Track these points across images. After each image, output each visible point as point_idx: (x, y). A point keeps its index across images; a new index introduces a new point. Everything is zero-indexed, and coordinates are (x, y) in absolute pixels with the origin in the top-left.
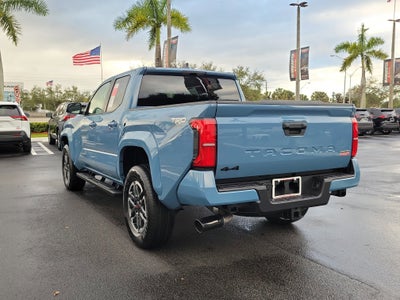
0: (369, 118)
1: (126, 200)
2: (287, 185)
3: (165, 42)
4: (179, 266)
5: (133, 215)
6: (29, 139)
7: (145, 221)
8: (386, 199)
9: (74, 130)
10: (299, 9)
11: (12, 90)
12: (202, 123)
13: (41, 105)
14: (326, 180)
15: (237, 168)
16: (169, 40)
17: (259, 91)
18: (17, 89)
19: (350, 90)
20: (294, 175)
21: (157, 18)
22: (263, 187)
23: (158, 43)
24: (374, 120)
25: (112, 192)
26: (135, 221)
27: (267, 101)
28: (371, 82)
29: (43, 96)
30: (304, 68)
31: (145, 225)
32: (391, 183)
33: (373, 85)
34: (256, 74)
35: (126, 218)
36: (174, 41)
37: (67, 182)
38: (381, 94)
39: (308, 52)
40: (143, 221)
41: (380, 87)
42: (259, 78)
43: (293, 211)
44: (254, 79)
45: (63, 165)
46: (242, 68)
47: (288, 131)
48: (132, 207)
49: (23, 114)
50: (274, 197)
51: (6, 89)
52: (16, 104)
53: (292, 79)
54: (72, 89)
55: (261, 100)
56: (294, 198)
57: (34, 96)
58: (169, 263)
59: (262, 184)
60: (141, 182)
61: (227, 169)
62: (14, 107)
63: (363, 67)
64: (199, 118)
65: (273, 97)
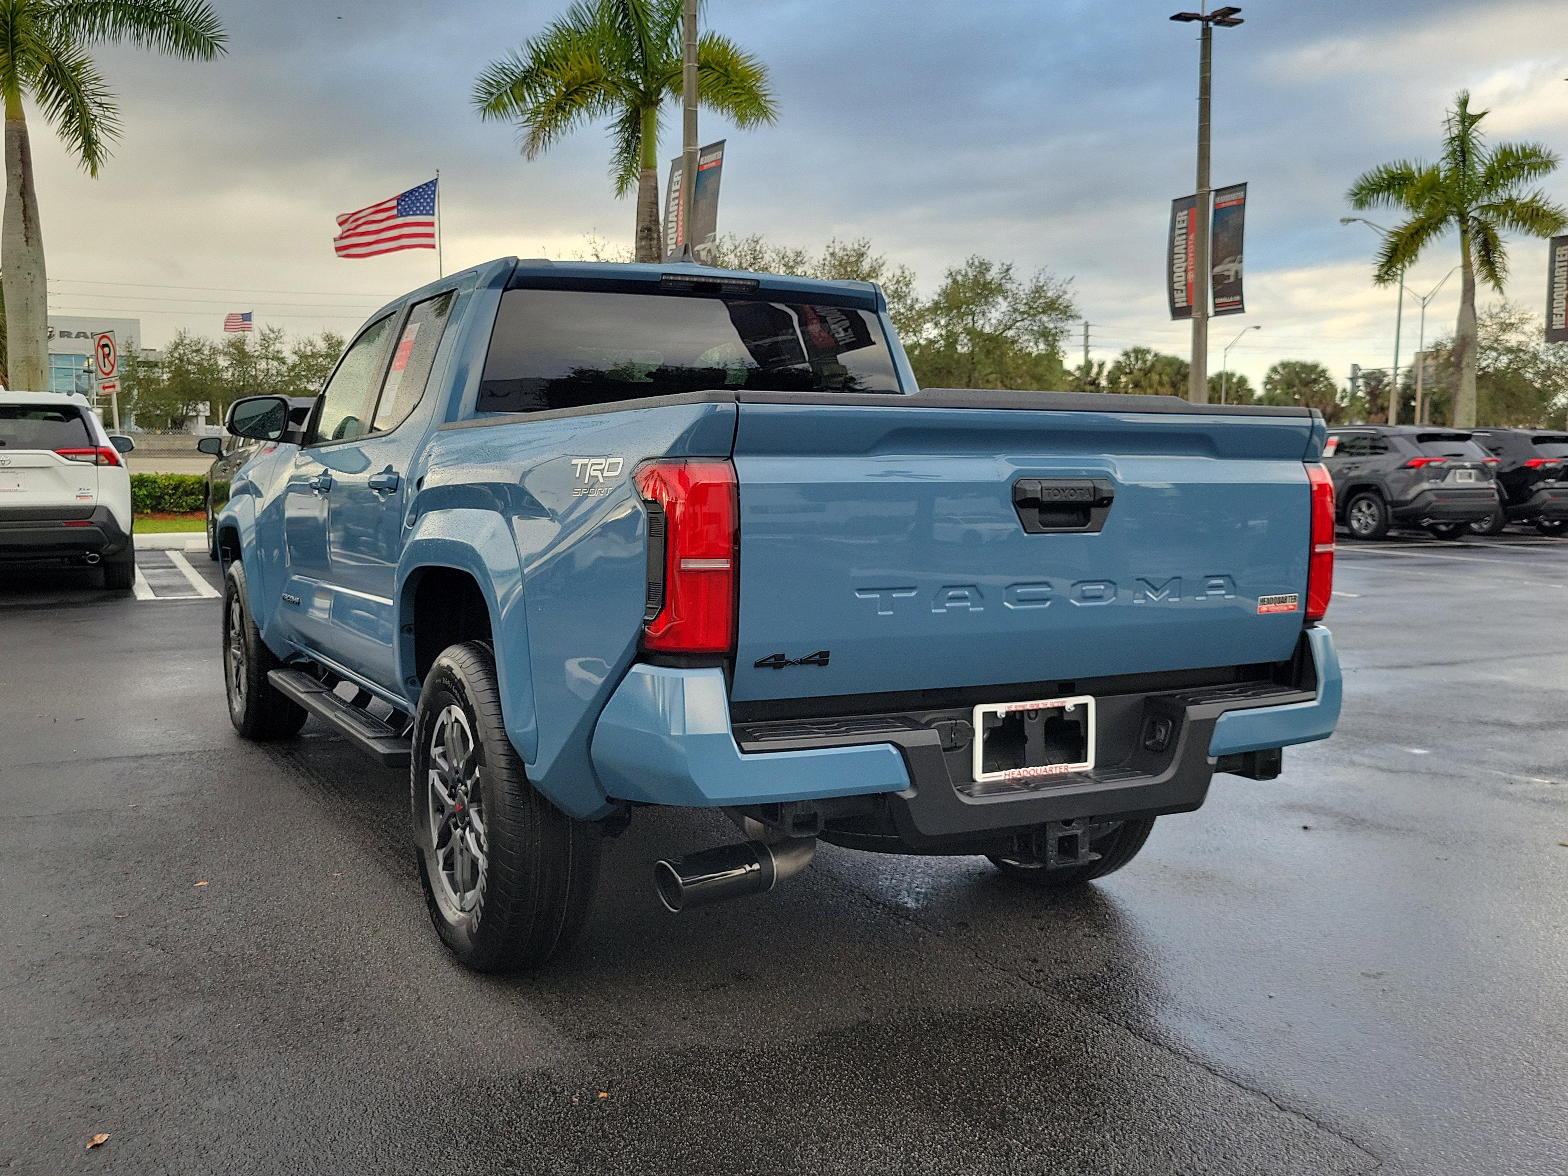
0: (1483, 470)
1: (423, 778)
2: (1034, 731)
3: (676, 164)
4: (603, 1046)
5: (445, 837)
6: (127, 540)
7: (483, 863)
8: (1496, 793)
9: (262, 504)
10: (1206, 35)
11: (88, 347)
12: (683, 478)
13: (204, 409)
14: (1195, 712)
15: (822, 659)
16: (690, 157)
17: (1052, 358)
18: (104, 344)
19: (1423, 356)
20: (1067, 688)
21: (646, 71)
22: (930, 737)
23: (650, 166)
24: (1500, 476)
25: (380, 748)
26: (449, 865)
27: (1088, 397)
28: (1506, 327)
29: (213, 369)
30: (1227, 268)
31: (481, 881)
32: (1528, 727)
33: (1512, 339)
34: (1038, 291)
35: (420, 853)
36: (708, 160)
37: (239, 705)
38: (1546, 375)
39: (1241, 206)
40: (474, 862)
41: (1538, 344)
42: (1051, 306)
43: (1054, 835)
44: (1031, 312)
45: (227, 641)
46: (984, 268)
47: (1033, 514)
48: (440, 808)
49: (104, 441)
50: (980, 776)
51: (57, 345)
52: (78, 400)
53: (1178, 313)
54: (322, 346)
55: (1060, 394)
56: (1062, 779)
57: (179, 373)
58: (566, 1029)
59: (927, 726)
60: (468, 710)
61: (778, 662)
62: (70, 413)
63: (1467, 266)
64: (670, 456)
65: (1113, 379)
